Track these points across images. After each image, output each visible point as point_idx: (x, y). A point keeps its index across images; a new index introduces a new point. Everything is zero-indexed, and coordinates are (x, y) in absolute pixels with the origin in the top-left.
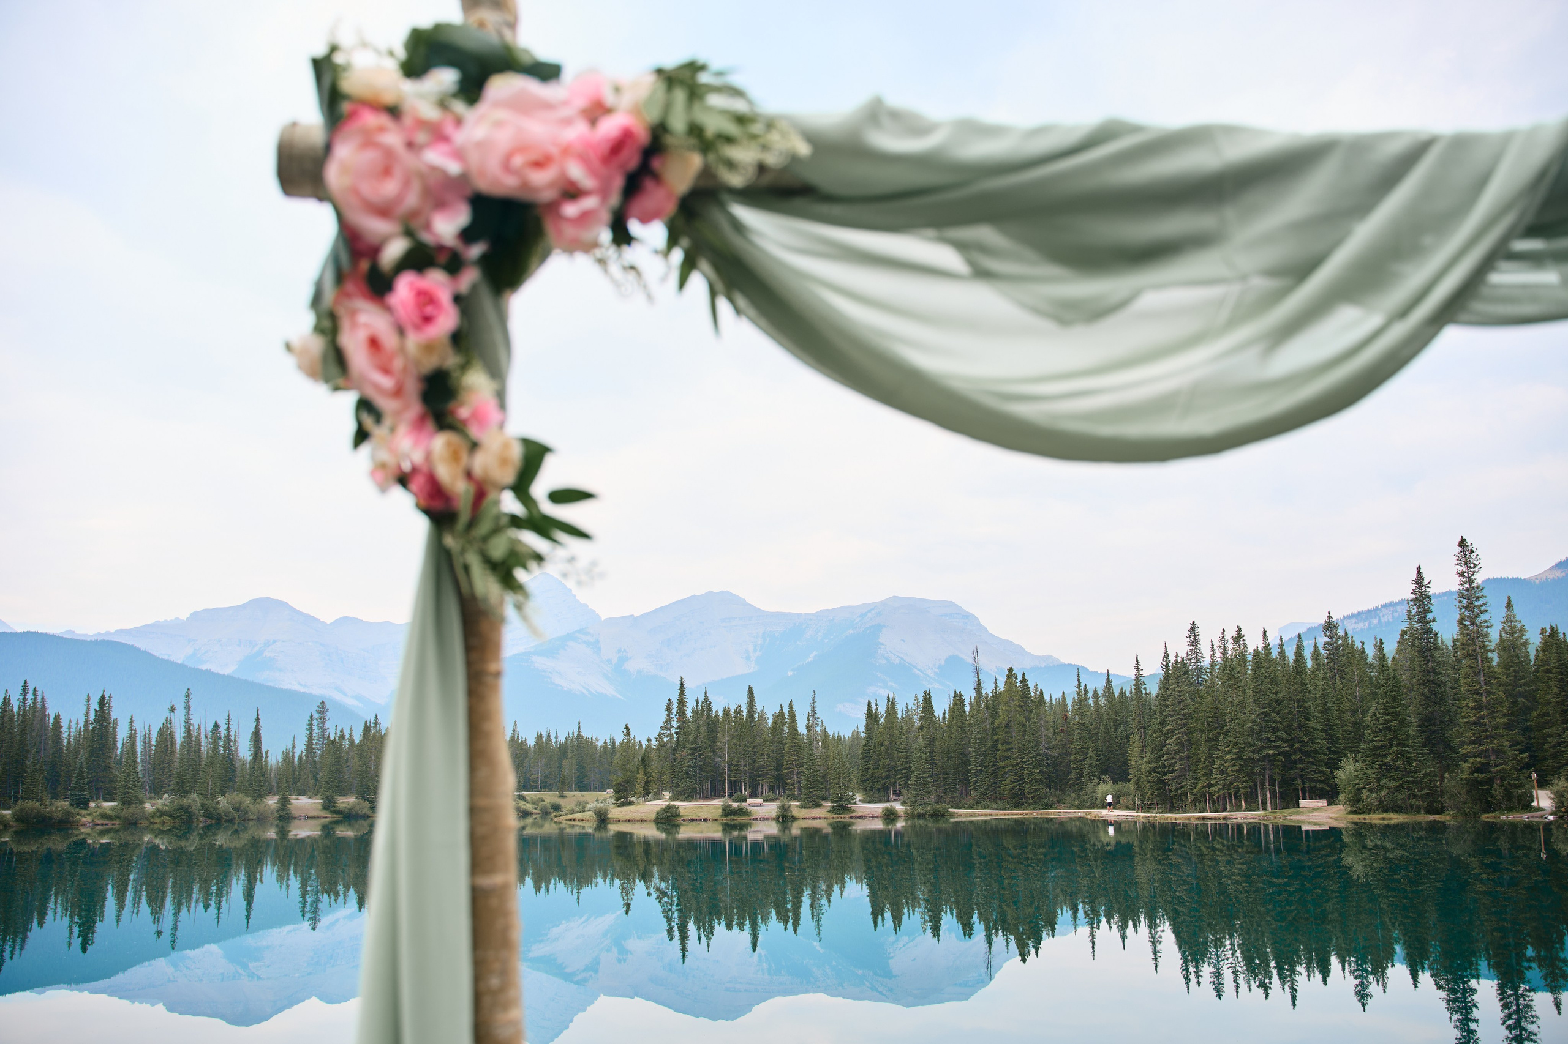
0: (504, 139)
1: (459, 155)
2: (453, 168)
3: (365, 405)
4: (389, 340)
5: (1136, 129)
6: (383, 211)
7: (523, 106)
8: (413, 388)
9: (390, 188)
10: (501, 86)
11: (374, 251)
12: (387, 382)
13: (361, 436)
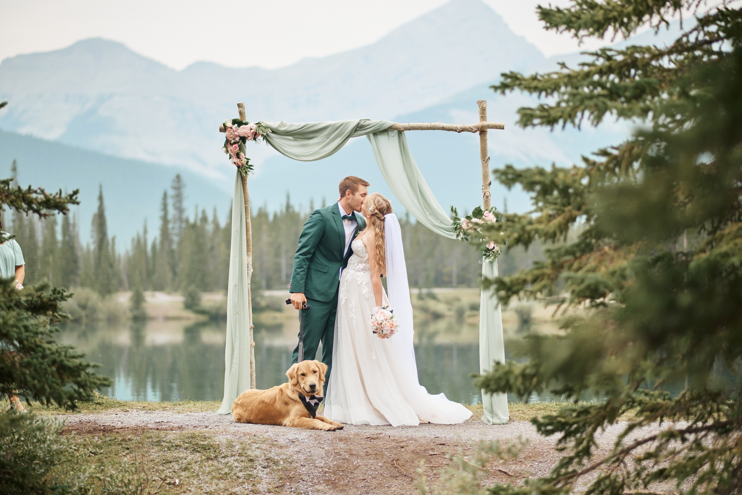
0: (242, 132)
1: (238, 133)
2: (238, 134)
3: (230, 155)
4: (233, 150)
5: (309, 125)
6: (231, 138)
7: (244, 128)
8: (235, 154)
9: (232, 136)
10: (241, 127)
11: (231, 141)
12: (233, 154)
13: (230, 158)
